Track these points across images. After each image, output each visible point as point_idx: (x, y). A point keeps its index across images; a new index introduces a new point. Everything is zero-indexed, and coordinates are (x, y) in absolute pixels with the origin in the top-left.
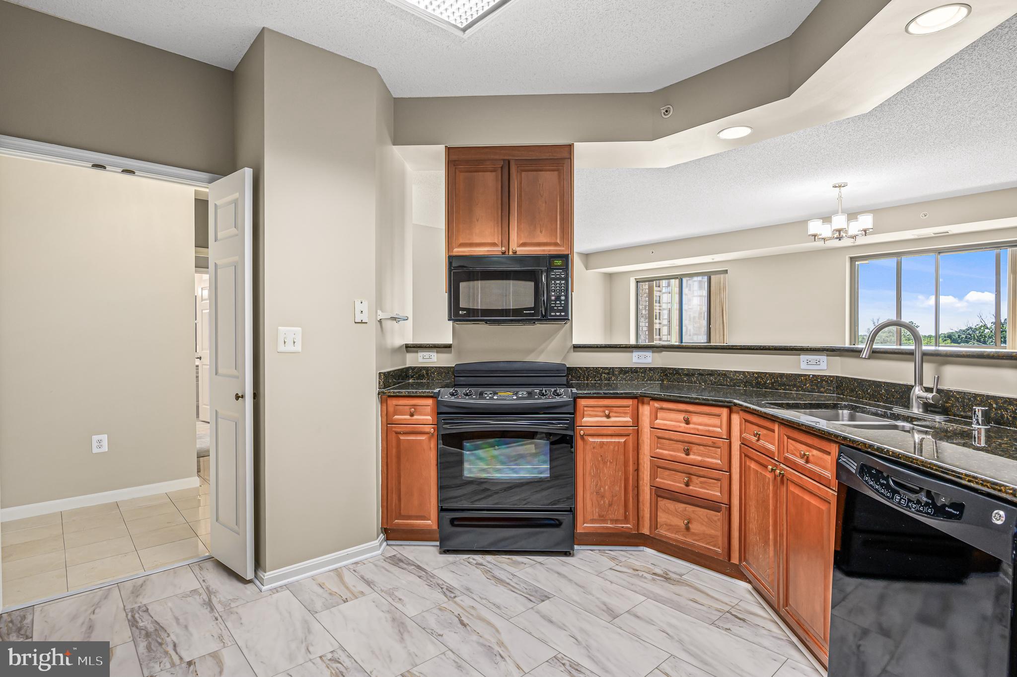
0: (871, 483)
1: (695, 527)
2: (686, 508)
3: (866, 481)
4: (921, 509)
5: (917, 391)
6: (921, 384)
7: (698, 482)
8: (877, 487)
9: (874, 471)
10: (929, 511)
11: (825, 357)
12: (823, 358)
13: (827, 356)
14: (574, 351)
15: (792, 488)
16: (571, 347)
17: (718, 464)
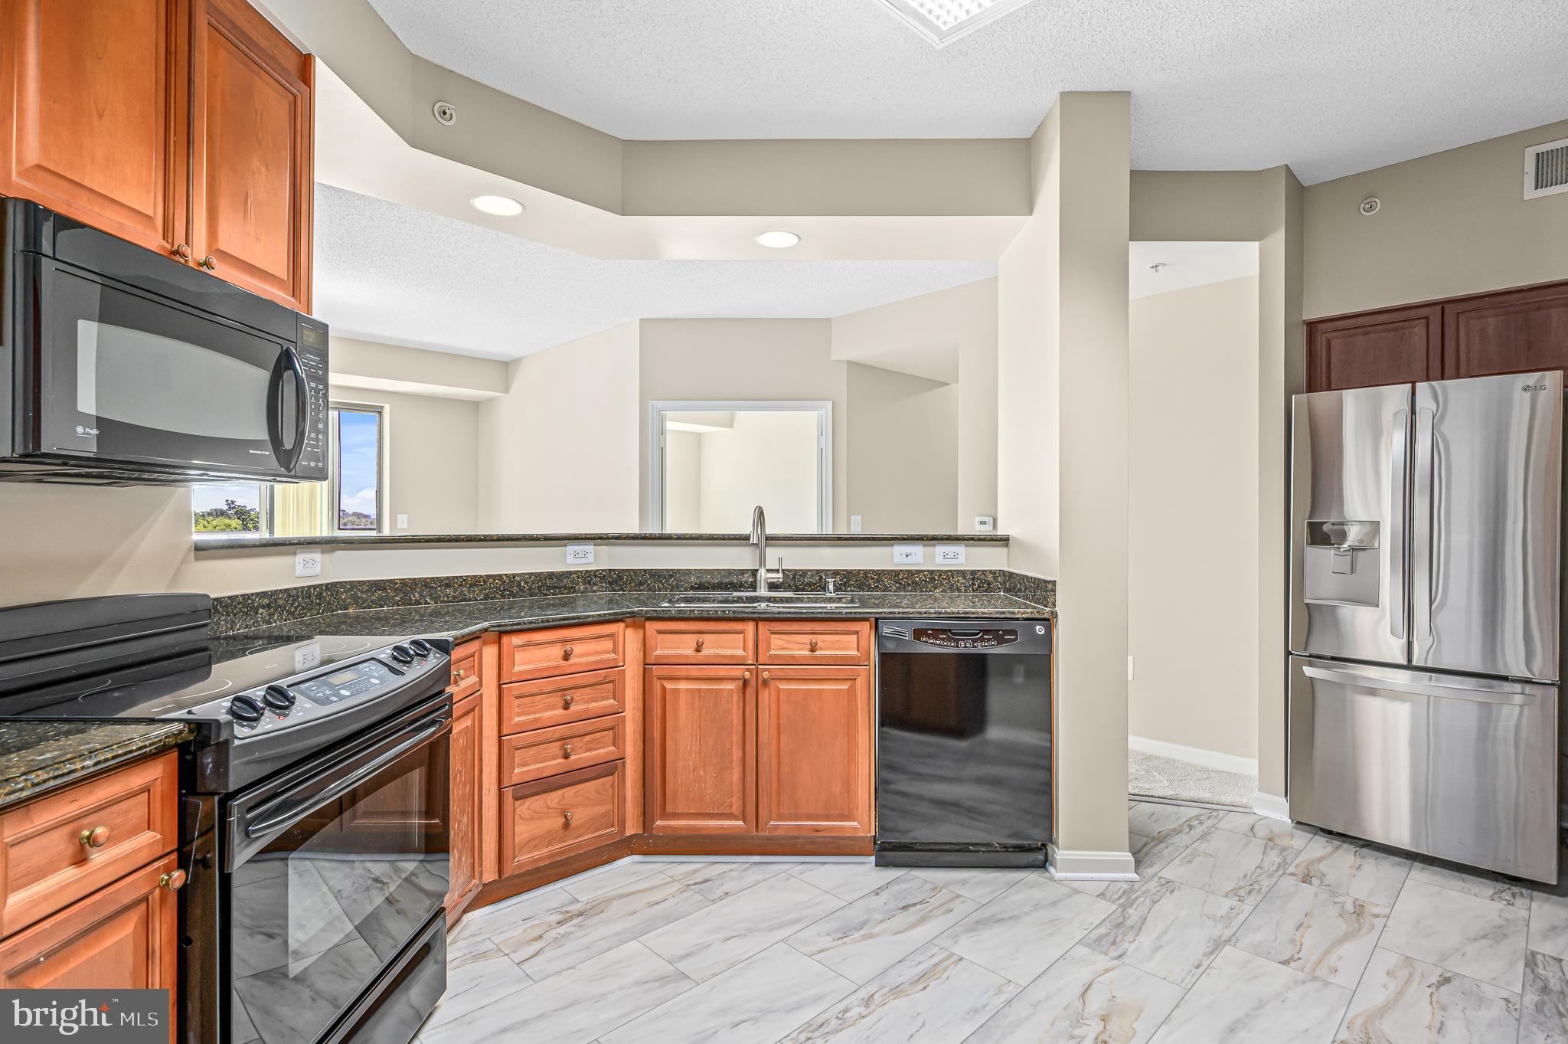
0: (931, 641)
1: (578, 816)
2: (563, 795)
3: (924, 642)
4: (986, 644)
5: (762, 574)
6: (765, 566)
7: (581, 744)
8: (938, 642)
9: (930, 632)
10: (993, 643)
11: (593, 547)
12: (590, 548)
13: (595, 545)
14: (197, 559)
15: (783, 686)
16: (190, 550)
17: (612, 706)
